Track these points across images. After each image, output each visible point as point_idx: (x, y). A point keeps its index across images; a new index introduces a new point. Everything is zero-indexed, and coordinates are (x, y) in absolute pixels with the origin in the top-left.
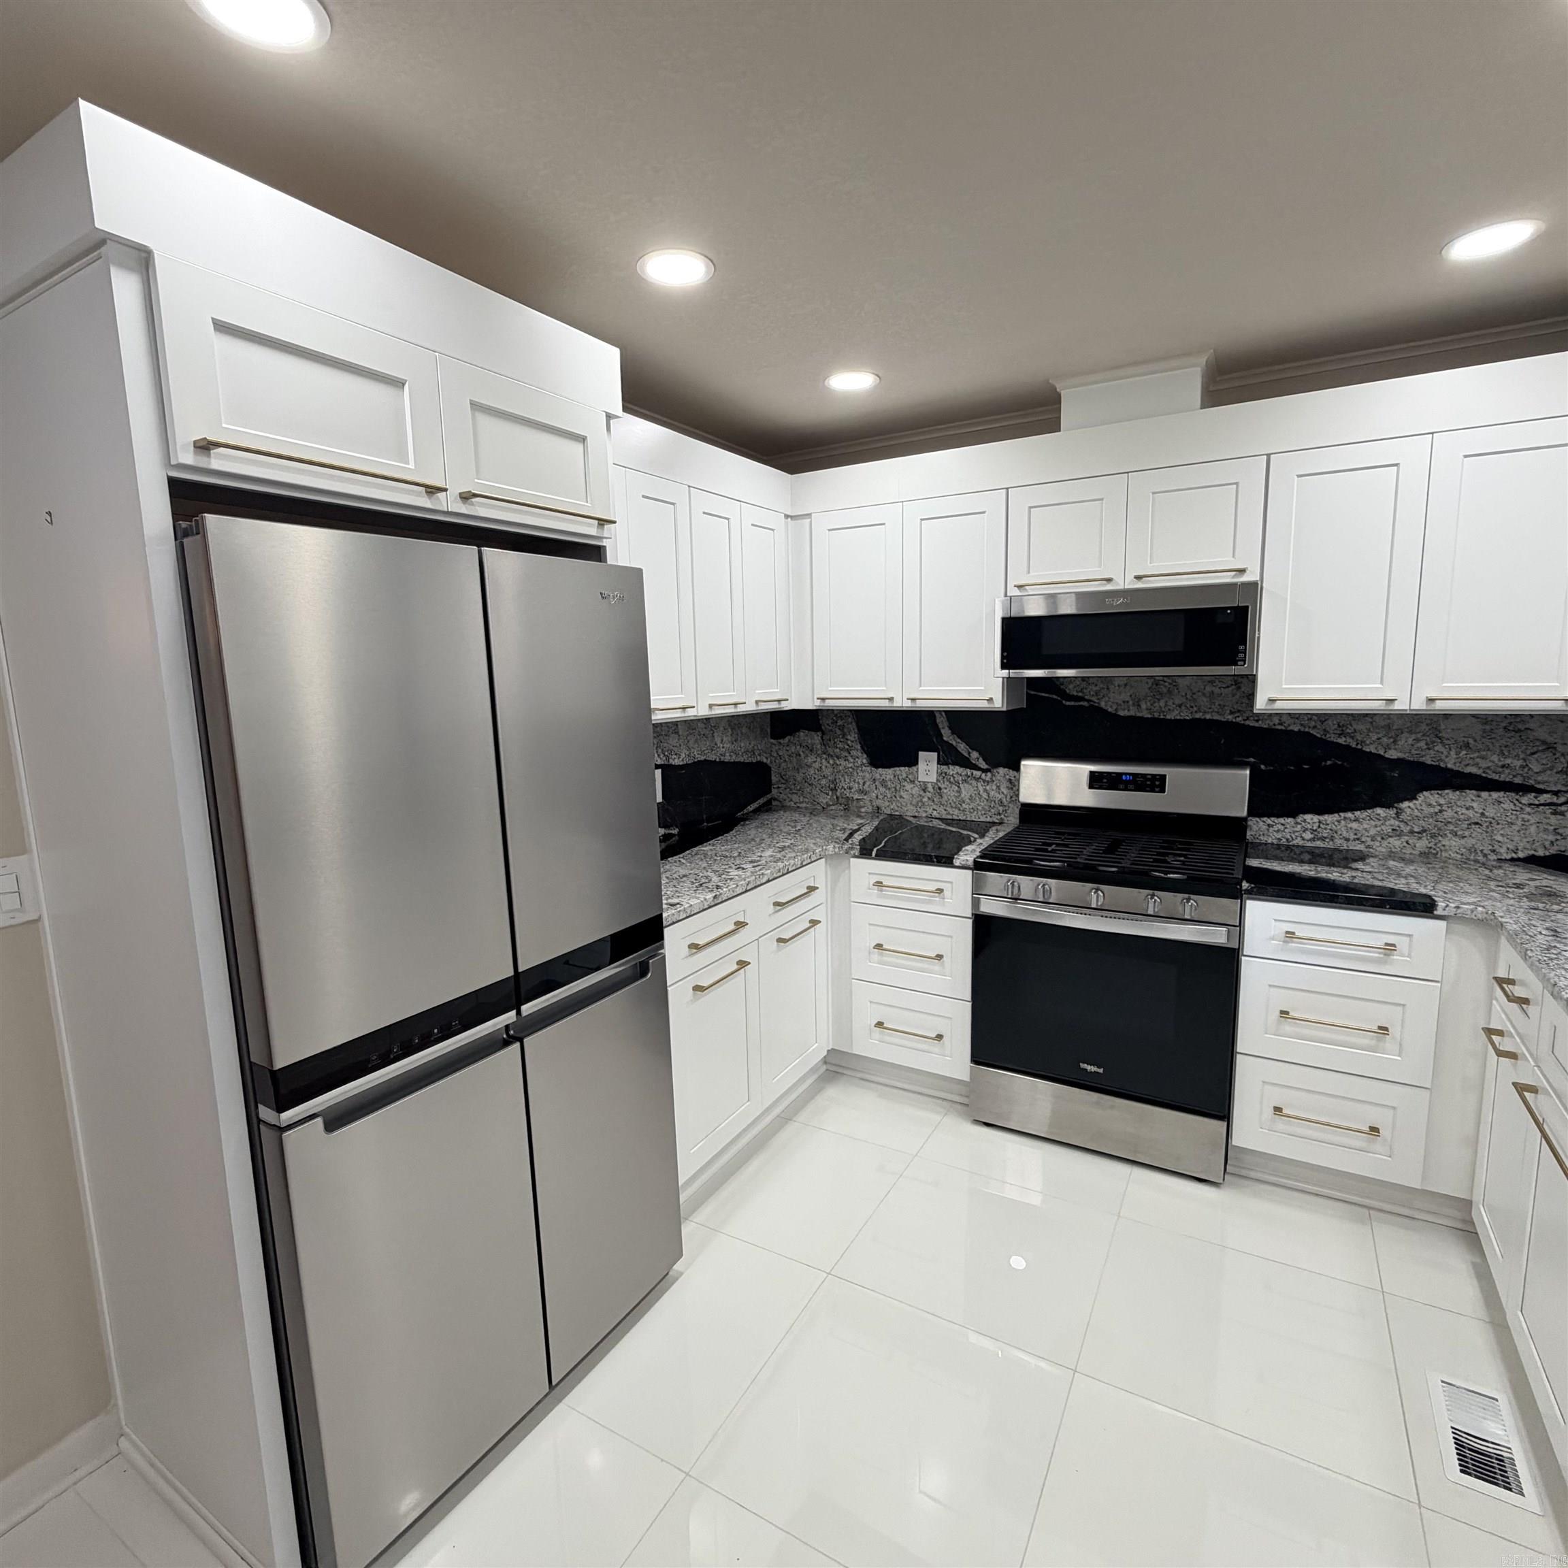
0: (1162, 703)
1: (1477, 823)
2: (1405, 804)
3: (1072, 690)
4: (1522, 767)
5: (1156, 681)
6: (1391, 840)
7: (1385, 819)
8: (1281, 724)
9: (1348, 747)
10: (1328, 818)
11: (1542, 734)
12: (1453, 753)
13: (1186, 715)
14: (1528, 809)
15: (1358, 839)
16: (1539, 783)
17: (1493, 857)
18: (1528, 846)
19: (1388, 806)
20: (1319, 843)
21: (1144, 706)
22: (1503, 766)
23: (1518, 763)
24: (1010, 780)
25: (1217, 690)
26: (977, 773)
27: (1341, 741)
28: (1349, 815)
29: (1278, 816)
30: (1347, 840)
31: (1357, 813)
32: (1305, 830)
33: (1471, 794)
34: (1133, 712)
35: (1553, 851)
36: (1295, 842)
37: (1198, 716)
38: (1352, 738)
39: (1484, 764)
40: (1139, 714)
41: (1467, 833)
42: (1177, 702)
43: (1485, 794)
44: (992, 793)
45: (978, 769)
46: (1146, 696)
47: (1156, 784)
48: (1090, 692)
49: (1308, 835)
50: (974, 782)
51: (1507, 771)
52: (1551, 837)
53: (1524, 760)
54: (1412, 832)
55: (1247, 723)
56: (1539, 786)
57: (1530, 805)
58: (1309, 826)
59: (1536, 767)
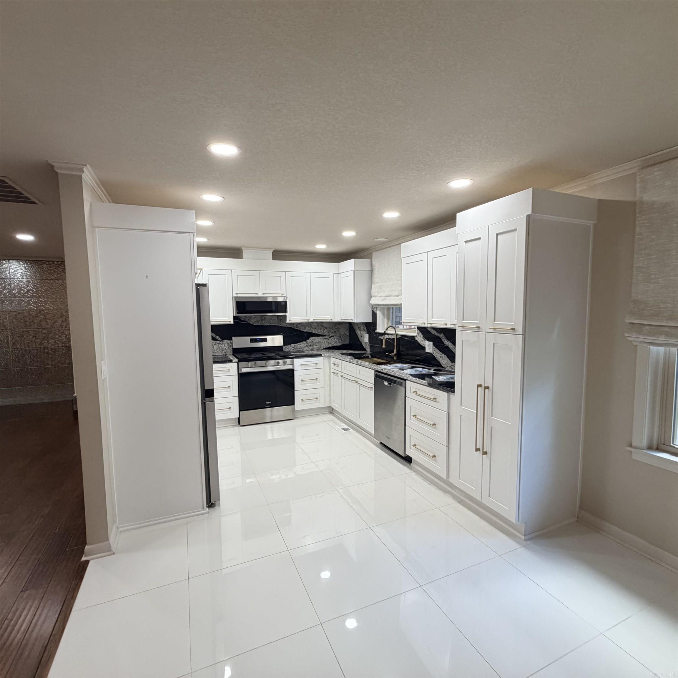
0: (263, 322)
1: (318, 343)
2: (308, 340)
3: (242, 319)
4: (323, 332)
5: (262, 317)
7: (305, 343)
8: (286, 326)
9: (298, 330)
10: (296, 345)
11: (325, 325)
12: (314, 330)
13: (268, 324)
14: (325, 339)
15: (301, 348)
16: (326, 334)
17: (321, 349)
18: (326, 346)
19: (305, 341)
20: (295, 350)
21: (259, 322)
24: (228, 343)
25: (274, 319)
27: (297, 329)
28: (299, 343)
29: (287, 345)
30: (299, 348)
31: (301, 343)
32: (292, 347)
33: (317, 337)
34: (257, 324)
35: (328, 346)
36: (291, 350)
37: (271, 324)
38: (299, 328)
39: (318, 332)
40: (258, 325)
41: (317, 345)
42: (266, 321)
43: (319, 337)
44: (223, 347)
45: (219, 341)
46: (260, 320)
47: (265, 340)
48: (247, 320)
49: (293, 349)
50: (217, 344)
51: (321, 333)
52: (328, 344)
53: (323, 330)
55: (280, 326)
58: (293, 347)
59: (325, 332)
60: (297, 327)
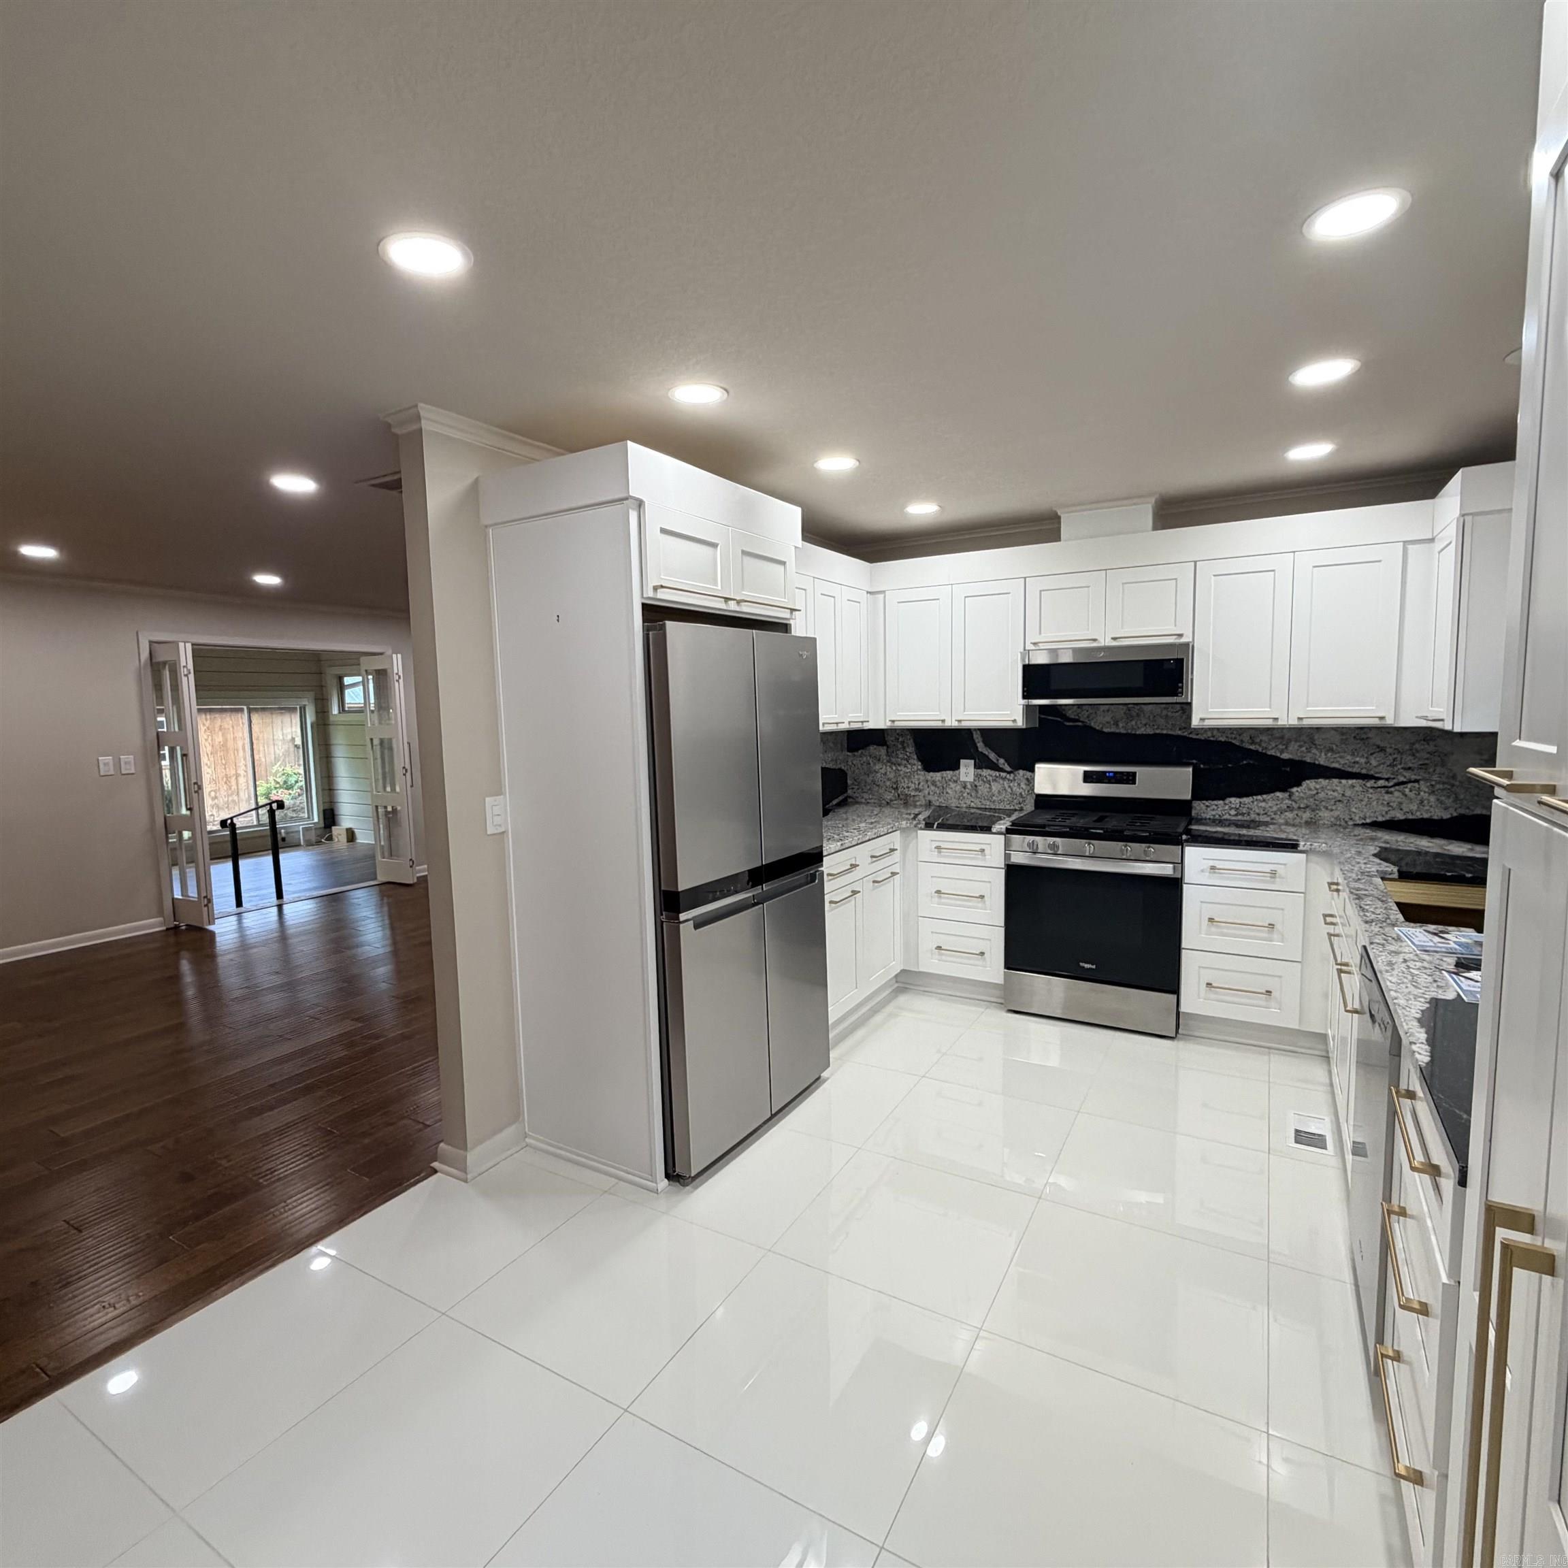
0: (1133, 723)
1: (1339, 801)
2: (1294, 789)
3: (1070, 714)
4: (1366, 763)
5: (1129, 707)
6: (1287, 814)
7: (1282, 799)
8: (1213, 737)
9: (1257, 751)
11: (1376, 740)
12: (1323, 754)
13: (1150, 731)
14: (1371, 791)
15: (1266, 814)
16: (1377, 773)
17: (1351, 823)
18: (1372, 815)
19: (1283, 790)
20: (1240, 817)
21: (1121, 725)
22: (1354, 763)
23: (1363, 760)
24: (1027, 779)
25: (1169, 714)
26: (1003, 774)
27: (1252, 747)
29: (1213, 800)
30: (1258, 814)
31: (1265, 796)
32: (1231, 809)
33: (1336, 781)
34: (1113, 729)
35: (1388, 817)
37: (1158, 732)
38: (1260, 745)
39: (1342, 762)
40: (1117, 731)
41: (1334, 808)
42: (1144, 722)
43: (1344, 781)
44: (1014, 789)
45: (1005, 771)
46: (1122, 718)
47: (1130, 779)
48: (1083, 716)
49: (1233, 812)
50: (1001, 782)
51: (1357, 766)
52: (1386, 809)
53: (1367, 758)
54: (1299, 808)
55: (1191, 736)
56: (1377, 775)
57: (1372, 788)
58: (1233, 806)
59: (1374, 763)
60: (1253, 743)
